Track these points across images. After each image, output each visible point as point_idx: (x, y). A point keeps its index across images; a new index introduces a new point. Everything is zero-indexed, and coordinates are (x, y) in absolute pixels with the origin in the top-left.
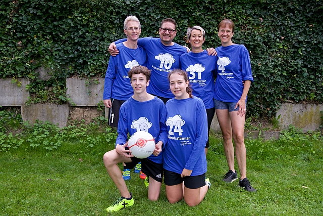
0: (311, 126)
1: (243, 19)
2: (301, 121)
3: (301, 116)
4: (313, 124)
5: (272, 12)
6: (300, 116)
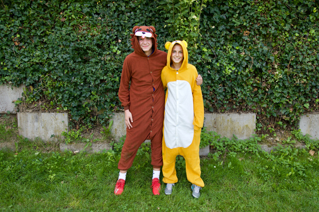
1: (80, 18)
5: (111, 11)
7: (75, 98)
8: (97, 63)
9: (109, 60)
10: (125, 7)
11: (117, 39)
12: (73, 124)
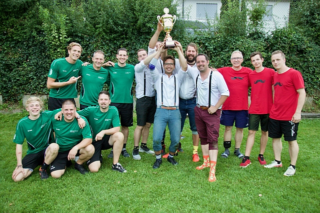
1: (9, 49)
7: (5, 88)
8: (15, 71)
9: (22, 70)
10: (32, 44)
11: (26, 60)
12: (5, 101)
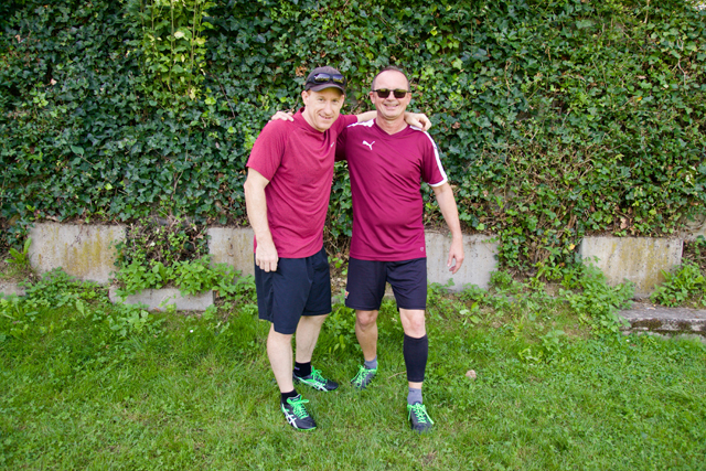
0: (99, 271)
2: (79, 261)
3: (79, 251)
4: (103, 267)
6: (75, 250)
10: (69, 15)
